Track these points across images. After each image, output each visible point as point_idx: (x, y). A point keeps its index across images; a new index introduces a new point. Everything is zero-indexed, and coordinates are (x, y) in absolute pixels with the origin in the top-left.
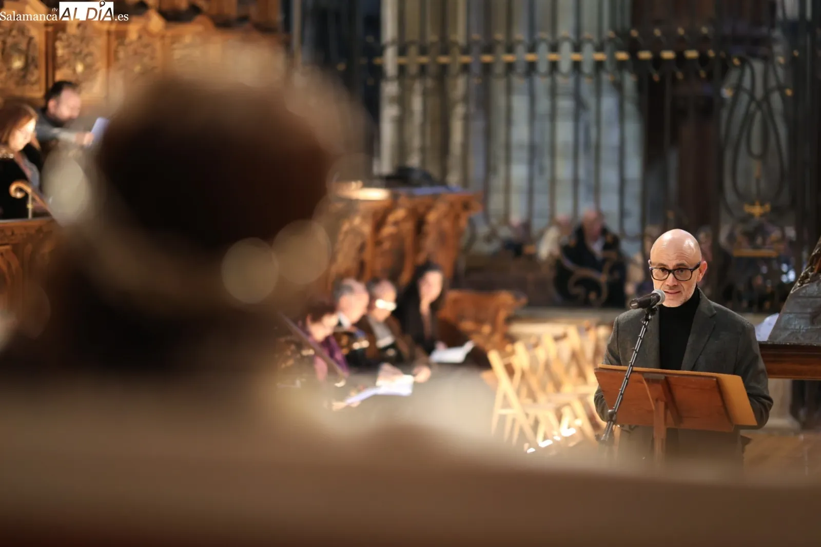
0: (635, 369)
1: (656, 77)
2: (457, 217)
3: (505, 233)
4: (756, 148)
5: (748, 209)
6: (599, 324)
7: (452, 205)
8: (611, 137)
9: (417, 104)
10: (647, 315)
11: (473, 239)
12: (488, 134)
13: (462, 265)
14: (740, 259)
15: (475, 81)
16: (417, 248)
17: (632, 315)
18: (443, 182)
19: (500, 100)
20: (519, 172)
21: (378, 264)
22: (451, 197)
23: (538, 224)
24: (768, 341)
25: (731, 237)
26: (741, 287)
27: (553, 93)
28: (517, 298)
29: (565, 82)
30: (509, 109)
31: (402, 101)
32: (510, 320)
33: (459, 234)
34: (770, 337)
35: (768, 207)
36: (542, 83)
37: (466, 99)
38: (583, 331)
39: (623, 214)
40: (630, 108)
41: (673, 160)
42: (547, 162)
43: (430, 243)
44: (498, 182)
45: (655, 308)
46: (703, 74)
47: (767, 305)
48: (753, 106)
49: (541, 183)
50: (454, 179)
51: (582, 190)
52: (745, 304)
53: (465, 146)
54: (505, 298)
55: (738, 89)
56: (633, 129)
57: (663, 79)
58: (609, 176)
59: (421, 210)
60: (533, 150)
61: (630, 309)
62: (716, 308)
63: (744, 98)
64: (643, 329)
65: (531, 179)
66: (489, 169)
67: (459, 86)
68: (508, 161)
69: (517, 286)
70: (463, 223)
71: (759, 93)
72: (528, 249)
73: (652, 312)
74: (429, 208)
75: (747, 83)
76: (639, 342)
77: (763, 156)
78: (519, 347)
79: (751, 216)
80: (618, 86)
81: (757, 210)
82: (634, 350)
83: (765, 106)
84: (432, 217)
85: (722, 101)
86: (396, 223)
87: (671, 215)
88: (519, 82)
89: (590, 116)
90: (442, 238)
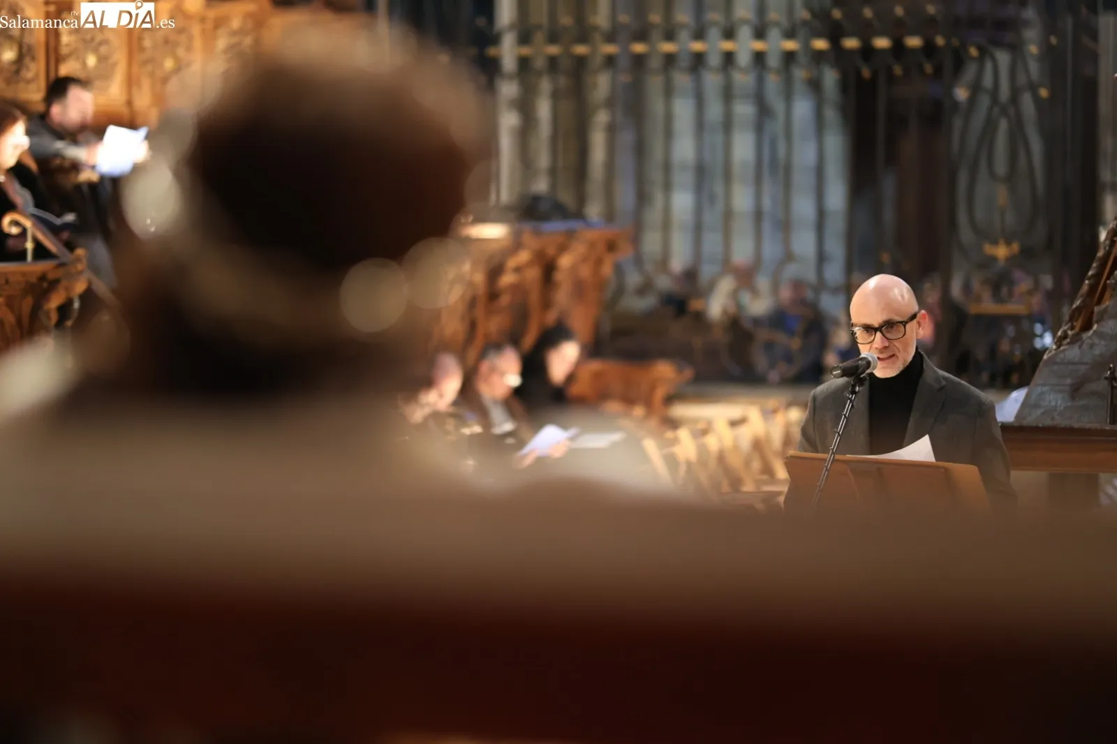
0: (837, 457)
1: (866, 73)
2: (599, 262)
3: (664, 283)
4: (1001, 167)
5: (989, 249)
6: (789, 405)
7: (592, 245)
8: (805, 154)
9: (544, 109)
10: (854, 386)
11: (620, 291)
12: (640, 150)
13: (607, 327)
14: (979, 317)
15: (624, 78)
16: (546, 304)
17: (833, 387)
18: (579, 215)
19: (656, 104)
20: (682, 202)
21: (494, 325)
22: (591, 235)
23: (707, 272)
24: (1014, 422)
25: (967, 288)
26: (980, 353)
27: (728, 94)
28: (680, 371)
29: (743, 79)
30: (669, 118)
31: (525, 107)
32: (670, 400)
33: (601, 285)
34: (1018, 416)
35: (1016, 247)
36: (712, 81)
37: (610, 103)
38: (768, 414)
39: (822, 258)
40: (831, 114)
41: (888, 185)
42: (719, 189)
43: (562, 296)
44: (654, 215)
45: (864, 377)
46: (929, 68)
47: (1015, 378)
48: (996, 110)
49: (712, 217)
50: (594, 210)
51: (767, 226)
52: (985, 377)
53: (610, 166)
54: (665, 371)
55: (976, 89)
56: (836, 144)
57: (875, 74)
58: (804, 207)
59: (551, 251)
60: (701, 172)
61: (831, 379)
62: (946, 379)
63: (984, 101)
64: (848, 405)
65: (698, 211)
66: (642, 198)
67: (602, 85)
68: (668, 187)
69: (680, 354)
70: (607, 269)
71: (1005, 92)
72: (695, 305)
73: (860, 382)
74: (563, 248)
75: (988, 81)
76: (842, 422)
77: (1011, 178)
78: (683, 434)
79: (993, 259)
80: (815, 85)
81: (1001, 252)
82: (835, 432)
83: (1011, 111)
84: (565, 261)
85: (955, 105)
86: (518, 270)
87: (886, 258)
88: (682, 80)
89: (777, 126)
90: (579, 289)
